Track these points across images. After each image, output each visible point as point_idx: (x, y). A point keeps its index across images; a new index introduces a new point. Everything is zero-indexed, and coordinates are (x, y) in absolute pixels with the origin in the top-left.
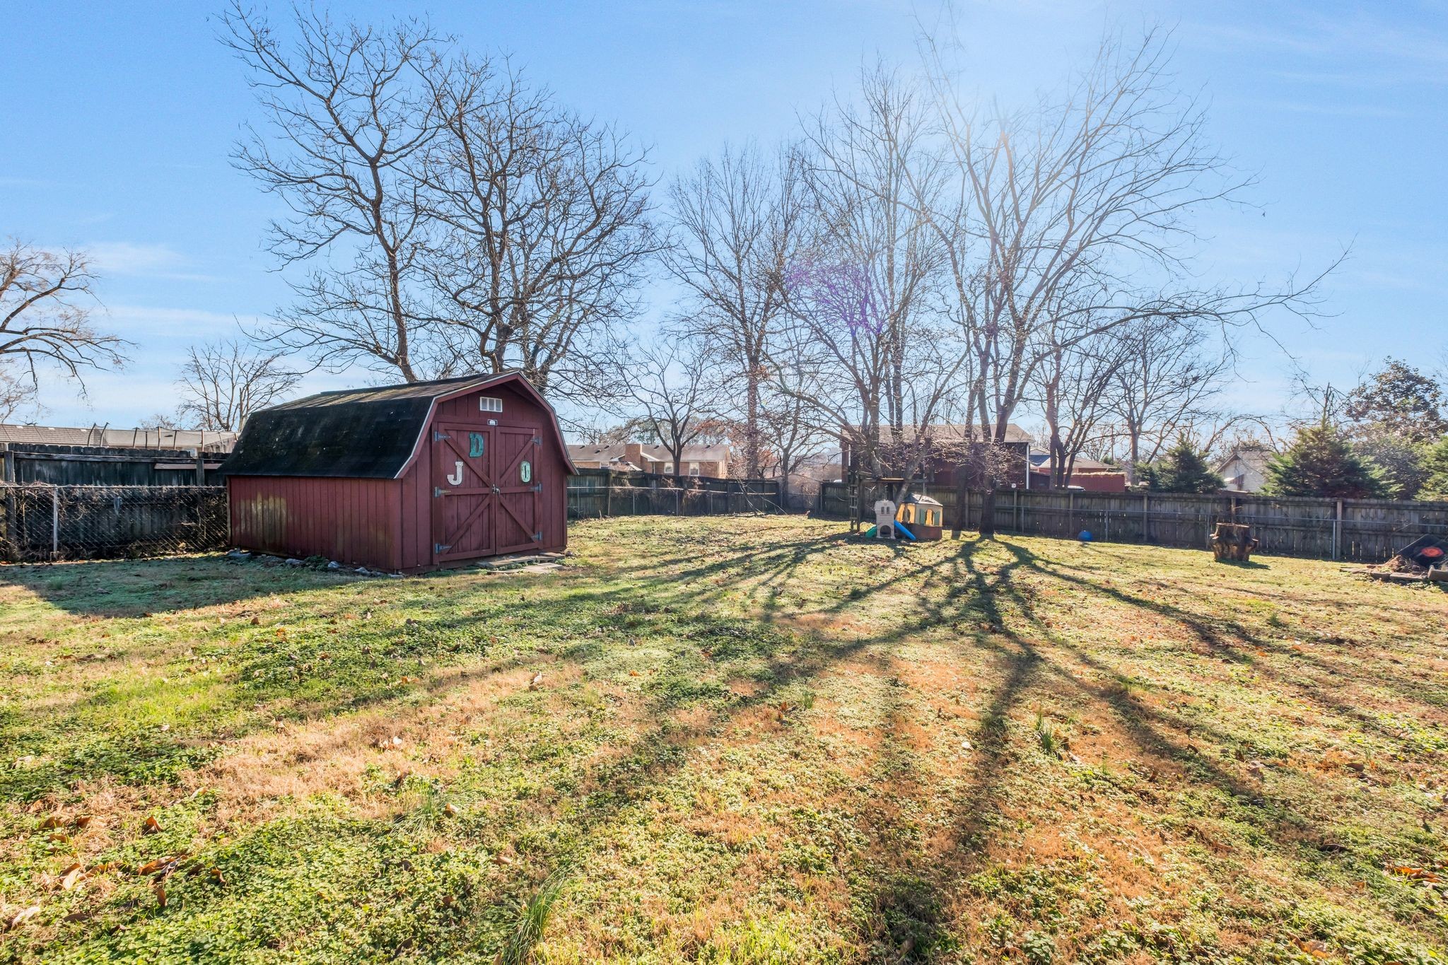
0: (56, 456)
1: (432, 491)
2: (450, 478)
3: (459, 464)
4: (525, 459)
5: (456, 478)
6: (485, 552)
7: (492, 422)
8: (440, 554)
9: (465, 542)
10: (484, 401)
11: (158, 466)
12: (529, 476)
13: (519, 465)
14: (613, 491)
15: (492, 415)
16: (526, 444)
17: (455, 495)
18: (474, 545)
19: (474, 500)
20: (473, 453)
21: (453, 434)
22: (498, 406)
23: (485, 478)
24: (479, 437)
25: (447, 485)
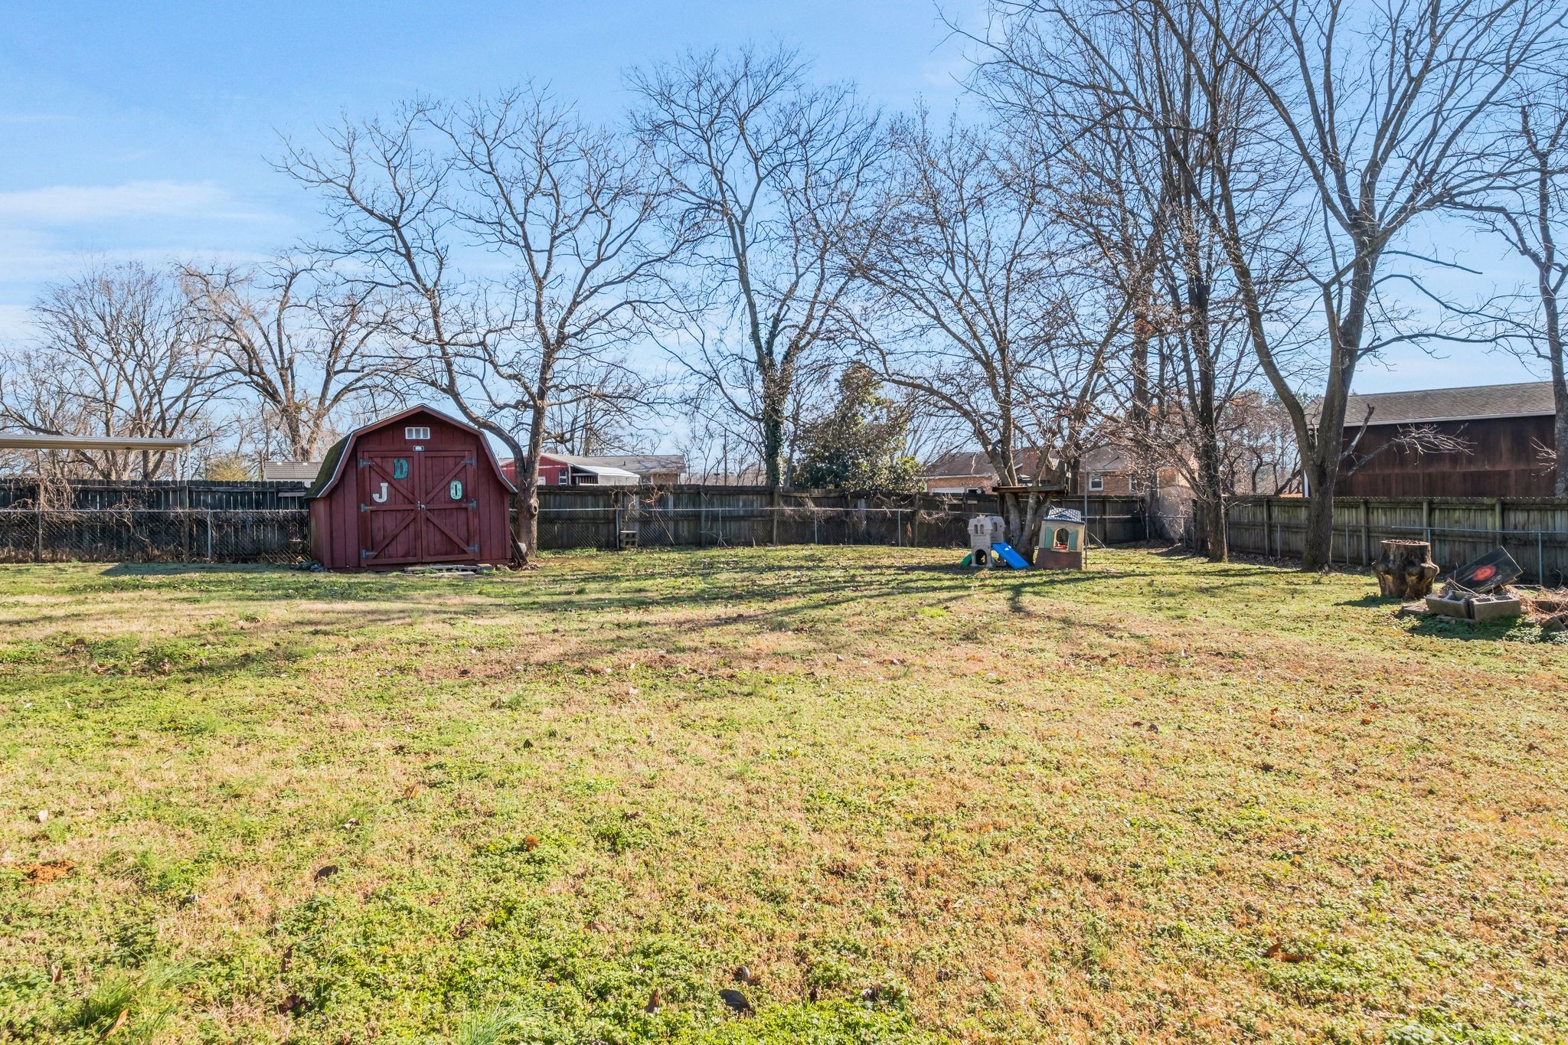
0: (214, 489)
1: (359, 508)
2: (376, 496)
3: (384, 486)
4: (455, 478)
5: (382, 495)
6: (410, 559)
7: (418, 448)
8: (367, 557)
9: (391, 549)
10: (410, 431)
11: (281, 495)
12: (460, 494)
13: (449, 483)
14: (782, 513)
15: (418, 442)
16: (456, 465)
17: (381, 510)
18: (400, 553)
19: (399, 515)
20: (398, 475)
21: (378, 461)
22: (425, 434)
23: (410, 496)
24: (403, 461)
25: (372, 502)
